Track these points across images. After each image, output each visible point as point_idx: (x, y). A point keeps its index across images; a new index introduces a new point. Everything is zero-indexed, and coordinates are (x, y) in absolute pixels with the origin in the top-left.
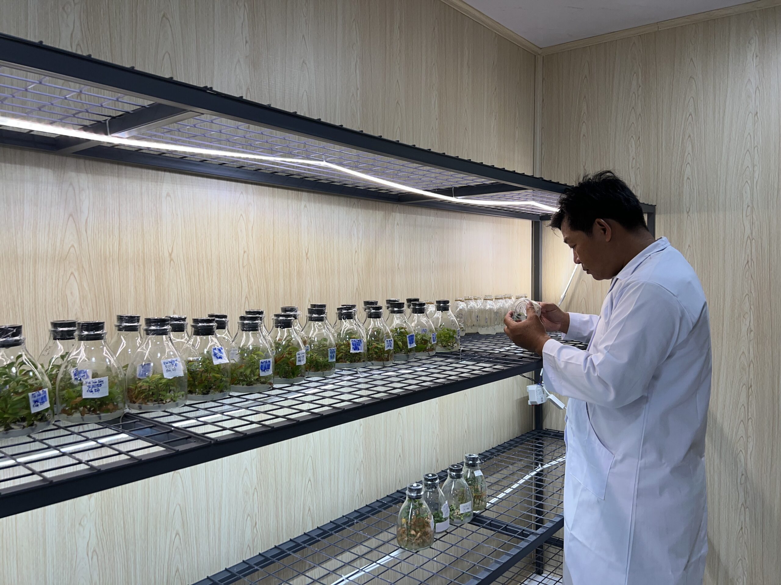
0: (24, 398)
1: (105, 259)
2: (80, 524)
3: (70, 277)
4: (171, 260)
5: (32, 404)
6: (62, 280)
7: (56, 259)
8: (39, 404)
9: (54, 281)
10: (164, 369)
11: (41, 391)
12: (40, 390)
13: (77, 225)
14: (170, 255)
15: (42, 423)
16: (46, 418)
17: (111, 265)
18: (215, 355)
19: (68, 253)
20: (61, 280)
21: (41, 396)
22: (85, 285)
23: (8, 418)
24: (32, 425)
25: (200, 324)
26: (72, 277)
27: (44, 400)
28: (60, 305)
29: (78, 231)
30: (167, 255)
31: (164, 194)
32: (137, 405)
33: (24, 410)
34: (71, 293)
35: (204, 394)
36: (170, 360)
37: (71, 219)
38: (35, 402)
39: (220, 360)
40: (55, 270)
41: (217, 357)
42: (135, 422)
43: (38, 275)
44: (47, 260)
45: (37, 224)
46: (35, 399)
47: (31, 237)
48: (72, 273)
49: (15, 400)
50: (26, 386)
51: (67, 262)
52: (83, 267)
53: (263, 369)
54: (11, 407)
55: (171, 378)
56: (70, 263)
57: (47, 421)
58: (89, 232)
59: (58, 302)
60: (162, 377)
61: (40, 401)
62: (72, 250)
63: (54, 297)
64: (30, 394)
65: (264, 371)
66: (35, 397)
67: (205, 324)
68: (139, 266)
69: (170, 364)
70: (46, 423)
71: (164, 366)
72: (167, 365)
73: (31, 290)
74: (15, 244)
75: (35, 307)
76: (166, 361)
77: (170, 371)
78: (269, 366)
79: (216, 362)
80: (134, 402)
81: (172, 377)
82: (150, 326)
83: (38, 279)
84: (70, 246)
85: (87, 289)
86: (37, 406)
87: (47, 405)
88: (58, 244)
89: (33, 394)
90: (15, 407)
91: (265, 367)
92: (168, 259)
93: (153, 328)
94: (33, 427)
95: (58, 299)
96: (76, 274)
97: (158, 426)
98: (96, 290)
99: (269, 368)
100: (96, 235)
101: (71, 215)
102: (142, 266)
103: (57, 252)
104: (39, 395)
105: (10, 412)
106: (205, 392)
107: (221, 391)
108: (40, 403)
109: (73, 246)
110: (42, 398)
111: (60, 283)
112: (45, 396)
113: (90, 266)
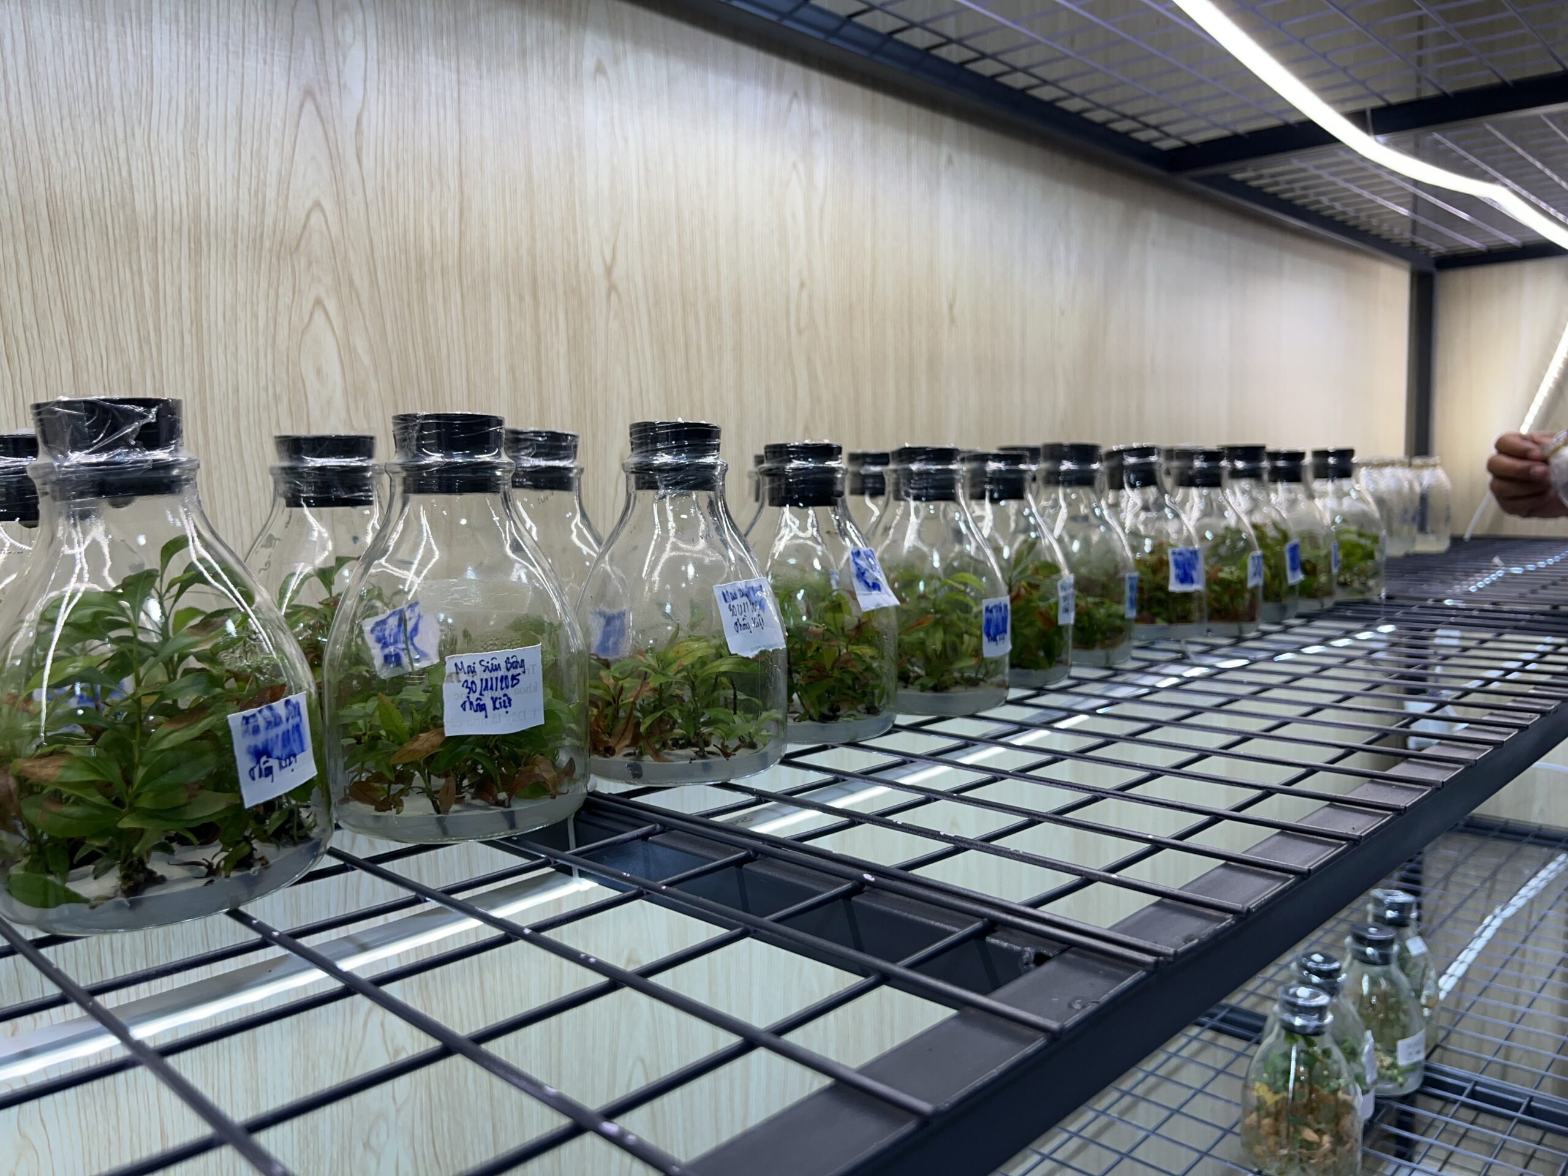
0: (207, 735)
1: (420, 264)
2: (367, 1145)
3: (312, 315)
4: (612, 288)
5: (244, 763)
6: (286, 324)
7: (267, 244)
8: (273, 763)
9: (261, 324)
10: (727, 620)
11: (279, 706)
12: (276, 699)
13: (331, 134)
14: (609, 271)
15: (289, 851)
16: (301, 825)
17: (438, 286)
18: (861, 574)
19: (305, 227)
20: (283, 321)
21: (280, 730)
22: (360, 345)
23: (139, 834)
24: (245, 862)
25: (795, 464)
26: (319, 316)
27: (295, 747)
28: (283, 408)
29: (334, 156)
30: (598, 270)
31: (589, 64)
32: (620, 759)
33: (208, 794)
34: (319, 372)
35: (824, 718)
36: (741, 584)
37: (309, 106)
38: (260, 753)
39: (875, 592)
40: (264, 284)
41: (867, 583)
42: (644, 837)
43: (208, 297)
44: (236, 246)
45: (198, 109)
46: (259, 740)
47: (180, 154)
48: (318, 302)
49: (165, 745)
50: (215, 681)
51: (303, 262)
52: (351, 282)
53: (992, 631)
54: (148, 778)
55: (751, 655)
56: (310, 264)
57: (306, 838)
58: (368, 162)
59: (277, 399)
60: (722, 651)
61: (277, 752)
62: (316, 219)
63: (262, 383)
64: (235, 719)
65: (994, 639)
66: (256, 730)
67: (810, 464)
68: (521, 298)
69: (745, 599)
70: (303, 847)
71: (723, 607)
72: (734, 603)
73: (188, 350)
74: (125, 173)
75: (204, 409)
76: (729, 588)
77: (746, 626)
78: (1004, 620)
79: (868, 601)
80: (609, 751)
81: (756, 652)
82: (655, 451)
83: (208, 313)
84: (309, 204)
85: (366, 360)
86: (269, 771)
87: (305, 769)
88: (271, 194)
89: (246, 719)
90: (167, 779)
91: (997, 626)
92: (602, 286)
93: (664, 459)
94: (254, 870)
95: (278, 389)
96: (331, 305)
97: (766, 854)
98: (395, 366)
99: (1005, 631)
100: (389, 176)
101: (309, 93)
102: (528, 299)
103: (269, 221)
104: (276, 722)
105: (145, 803)
106: (825, 710)
107: (872, 710)
108: (279, 759)
109: (317, 205)
110: (286, 738)
111: (283, 332)
112: (297, 728)
113: (374, 282)
